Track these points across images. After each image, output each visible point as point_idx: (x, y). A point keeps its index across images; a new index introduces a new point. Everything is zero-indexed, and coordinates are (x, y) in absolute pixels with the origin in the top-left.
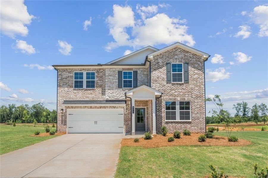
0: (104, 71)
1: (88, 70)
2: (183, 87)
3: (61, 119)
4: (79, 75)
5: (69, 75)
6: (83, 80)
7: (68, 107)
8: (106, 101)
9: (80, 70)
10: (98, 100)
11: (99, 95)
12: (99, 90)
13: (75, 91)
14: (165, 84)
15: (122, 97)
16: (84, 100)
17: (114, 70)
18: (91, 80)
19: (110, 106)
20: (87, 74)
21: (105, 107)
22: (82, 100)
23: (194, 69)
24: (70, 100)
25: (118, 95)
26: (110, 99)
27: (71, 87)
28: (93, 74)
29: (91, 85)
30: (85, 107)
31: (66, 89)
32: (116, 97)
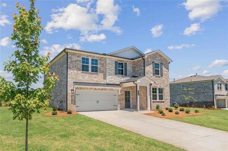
0: (105, 60)
1: (93, 57)
2: (160, 79)
3: (70, 99)
4: (85, 60)
5: (78, 59)
6: (89, 65)
7: (77, 88)
8: (107, 84)
9: (87, 56)
10: (101, 83)
11: (101, 79)
12: (101, 74)
13: (83, 74)
14: (152, 76)
15: (117, 81)
16: (90, 82)
17: (112, 60)
18: (95, 66)
19: (110, 88)
20: (92, 60)
21: (105, 89)
22: (88, 82)
23: (165, 68)
24: (79, 82)
25: (115, 80)
26: (110, 83)
27: (79, 70)
28: (97, 61)
29: (95, 70)
30: (91, 88)
31: (76, 71)
32: (113, 82)
